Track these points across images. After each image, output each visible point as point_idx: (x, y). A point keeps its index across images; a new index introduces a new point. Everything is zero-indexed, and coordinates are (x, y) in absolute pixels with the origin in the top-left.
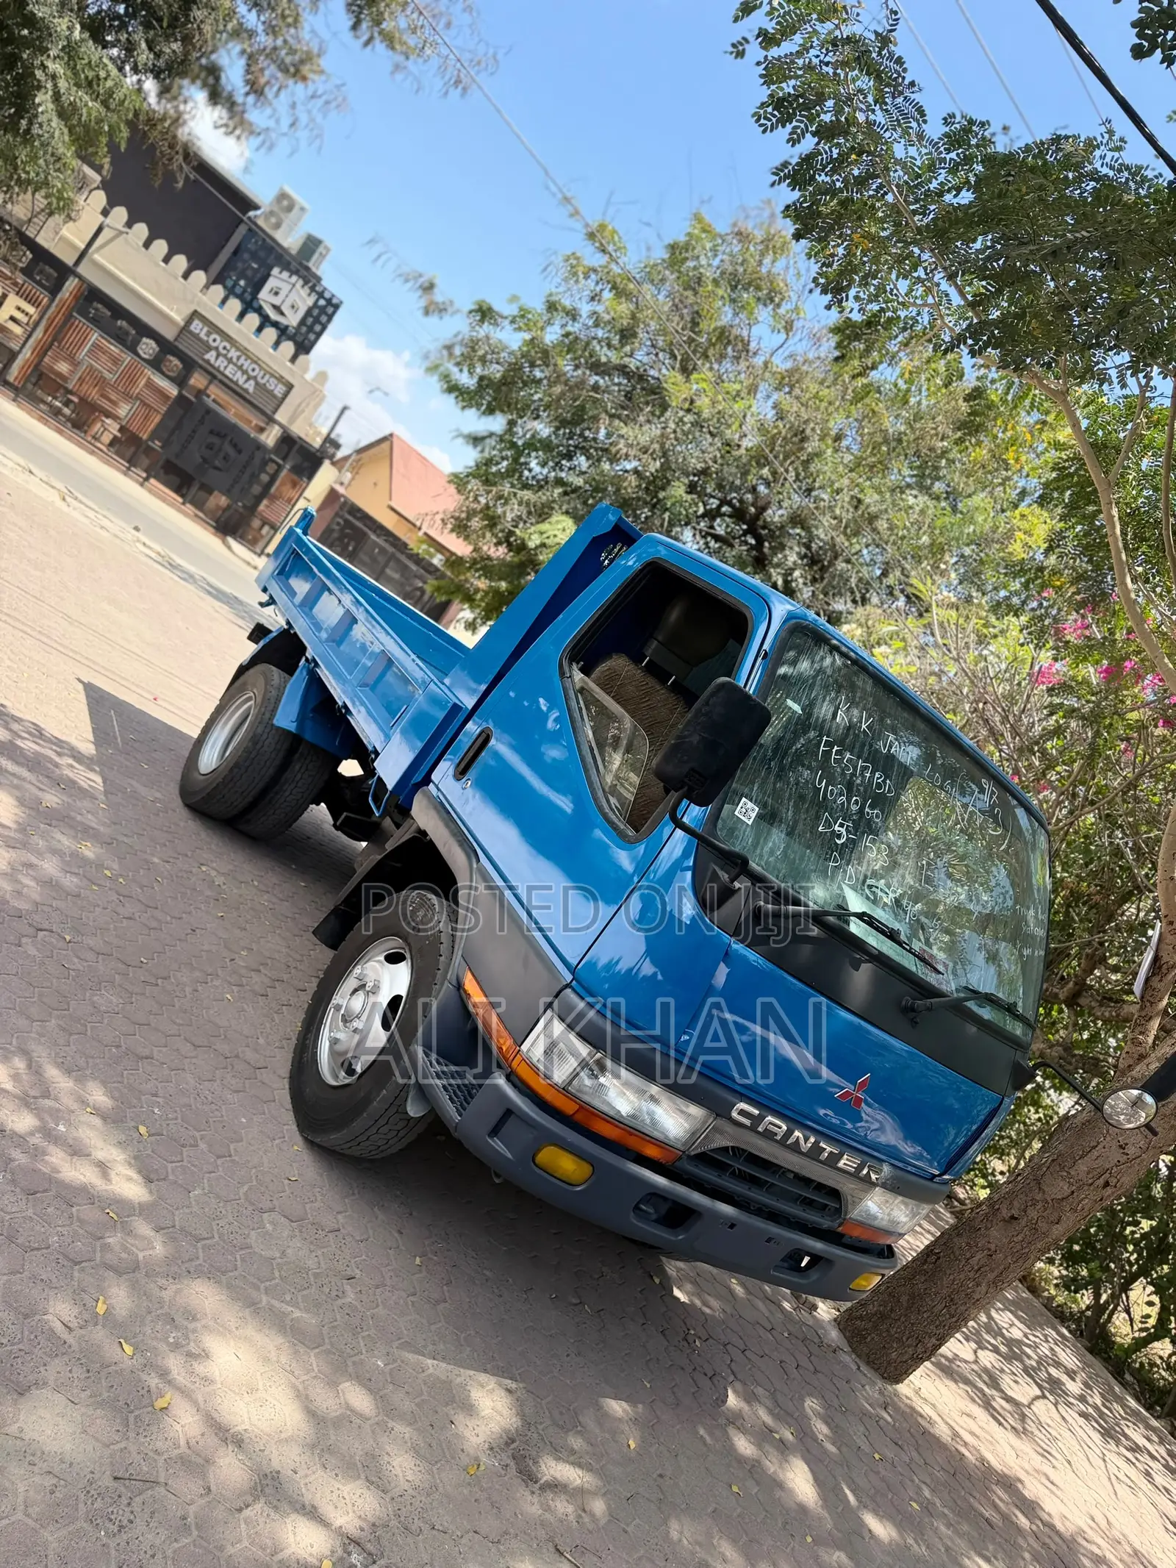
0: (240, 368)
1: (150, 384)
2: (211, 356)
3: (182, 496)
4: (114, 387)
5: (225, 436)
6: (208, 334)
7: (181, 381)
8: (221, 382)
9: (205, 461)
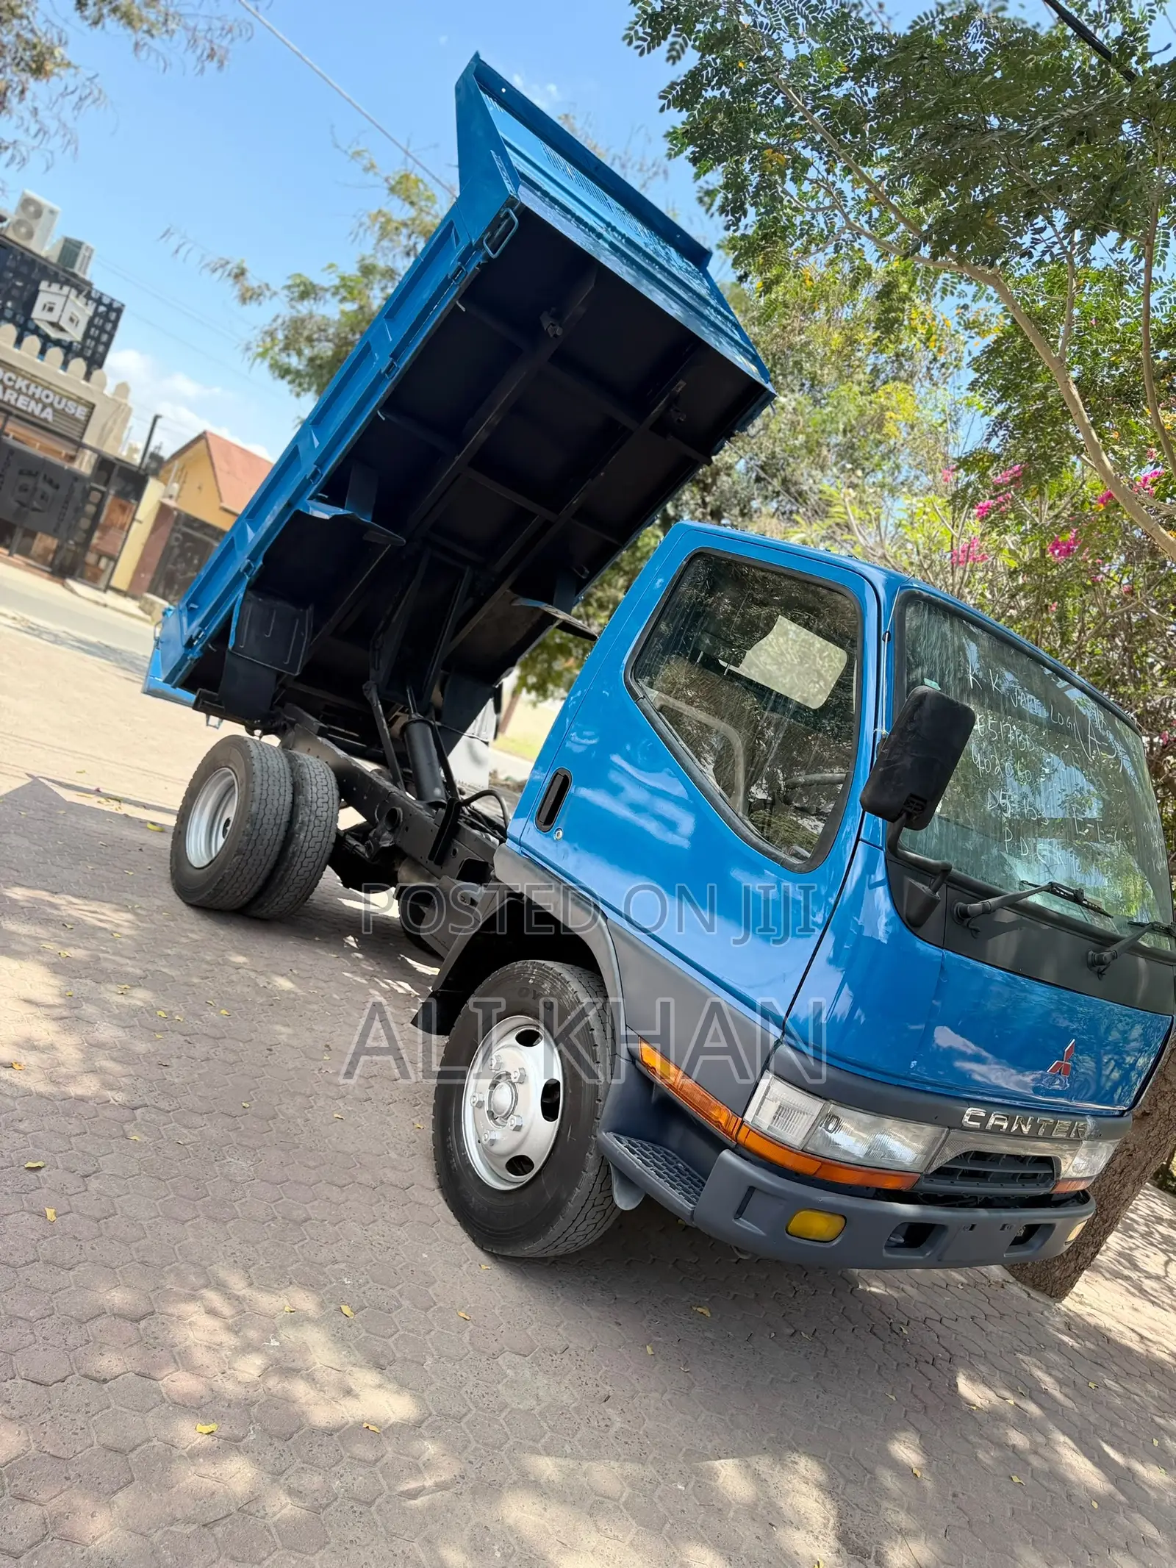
0: (33, 397)
3: (7, 547)
5: (36, 474)
8: (17, 417)
9: (22, 505)
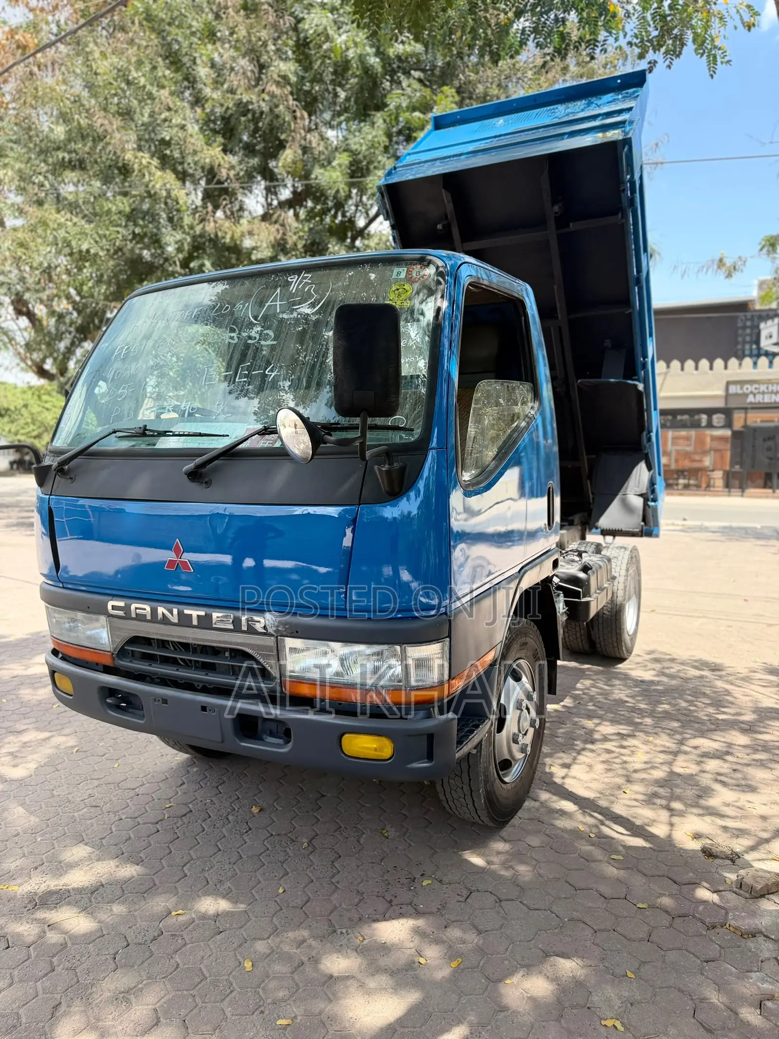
0: (772, 392)
1: (713, 438)
2: (751, 399)
3: (771, 487)
4: (695, 453)
6: (742, 389)
7: (729, 424)
9: (771, 459)
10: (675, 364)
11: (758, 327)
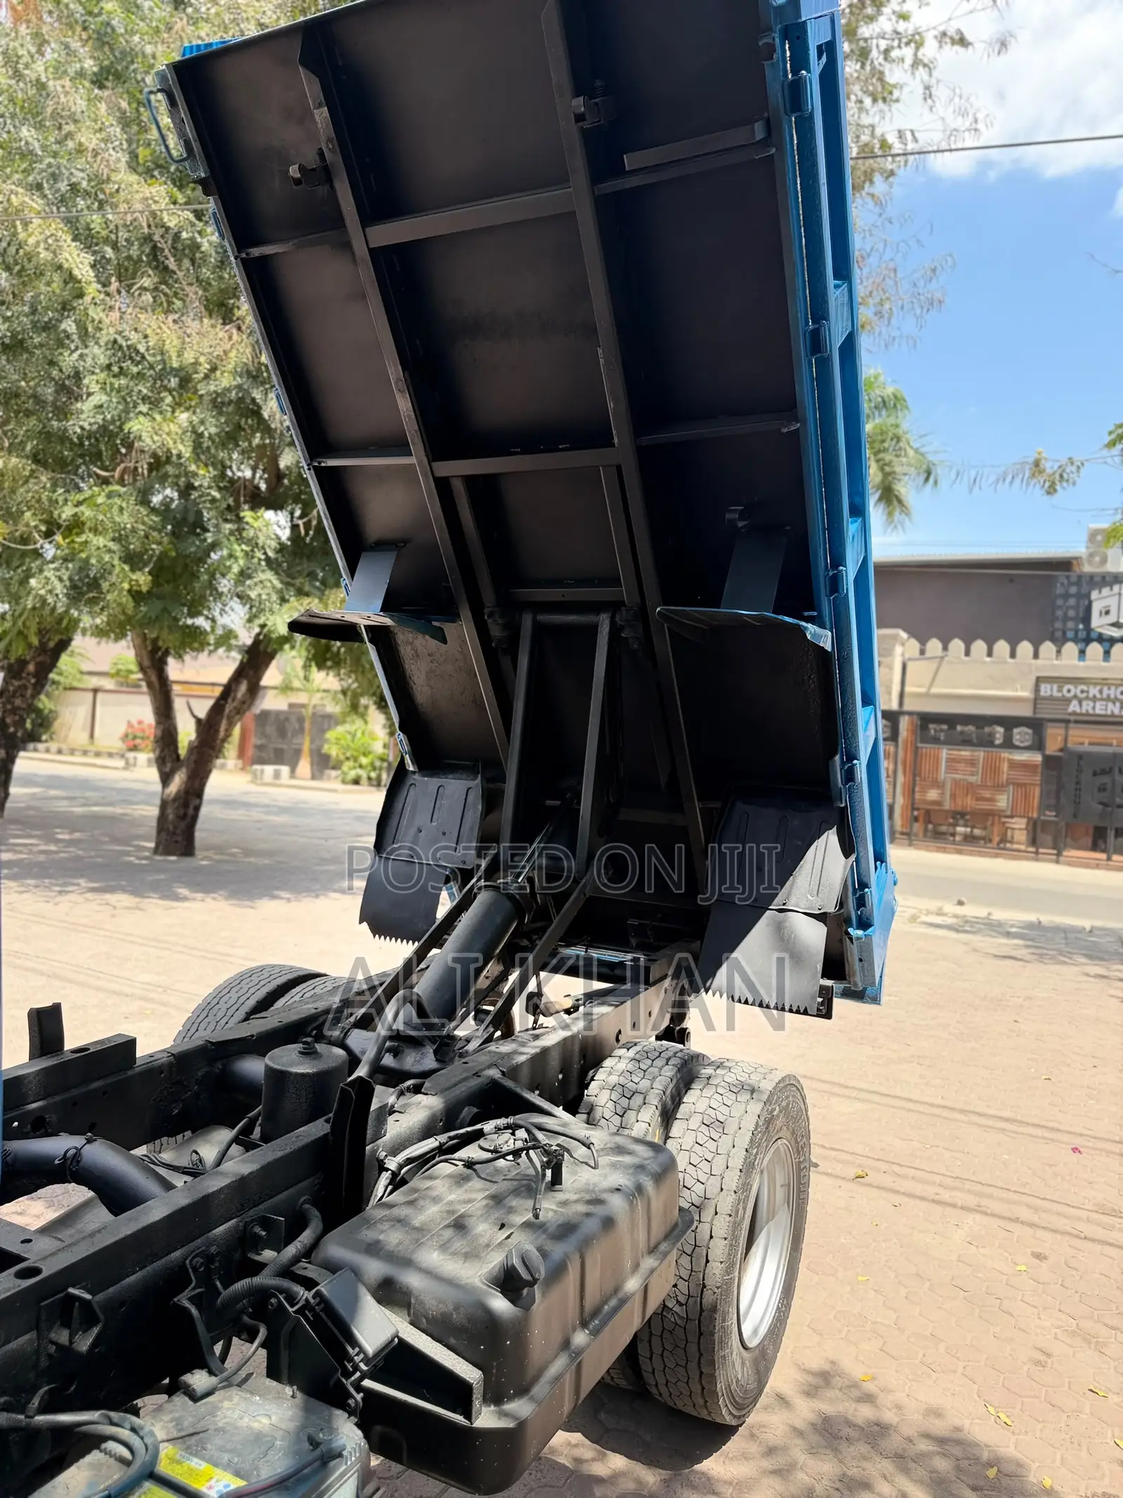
0: (1108, 699)
2: (1074, 707)
4: (984, 786)
5: (1111, 770)
6: (1060, 690)
7: (1039, 745)
9: (1105, 805)
10: (957, 645)
11: (1088, 595)
